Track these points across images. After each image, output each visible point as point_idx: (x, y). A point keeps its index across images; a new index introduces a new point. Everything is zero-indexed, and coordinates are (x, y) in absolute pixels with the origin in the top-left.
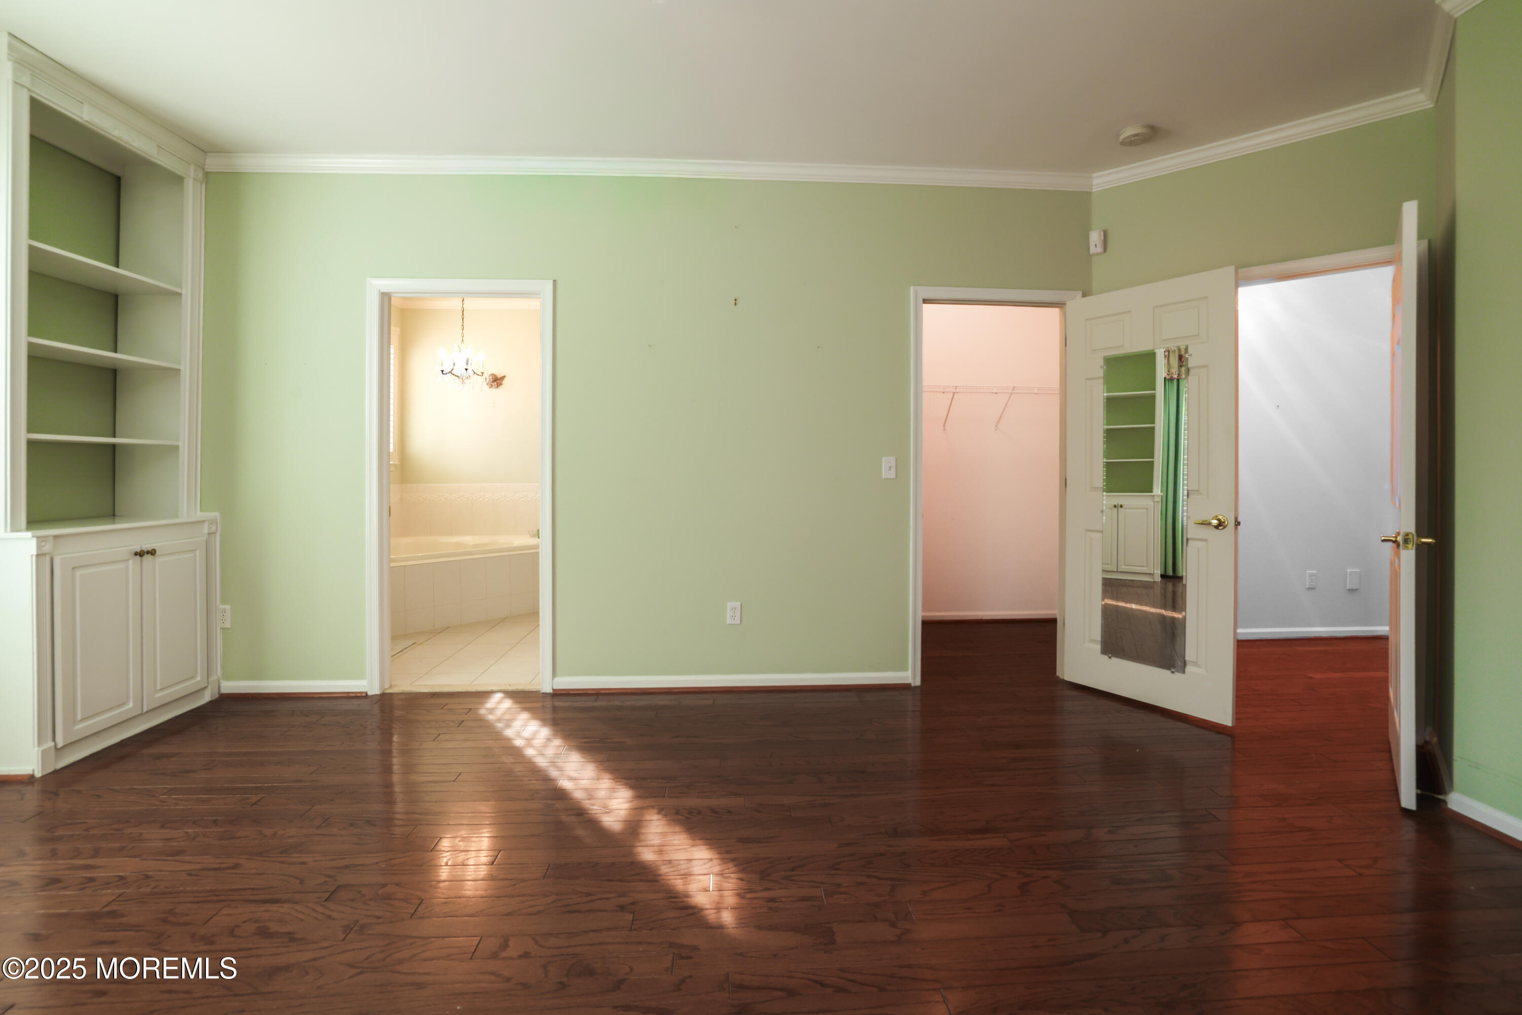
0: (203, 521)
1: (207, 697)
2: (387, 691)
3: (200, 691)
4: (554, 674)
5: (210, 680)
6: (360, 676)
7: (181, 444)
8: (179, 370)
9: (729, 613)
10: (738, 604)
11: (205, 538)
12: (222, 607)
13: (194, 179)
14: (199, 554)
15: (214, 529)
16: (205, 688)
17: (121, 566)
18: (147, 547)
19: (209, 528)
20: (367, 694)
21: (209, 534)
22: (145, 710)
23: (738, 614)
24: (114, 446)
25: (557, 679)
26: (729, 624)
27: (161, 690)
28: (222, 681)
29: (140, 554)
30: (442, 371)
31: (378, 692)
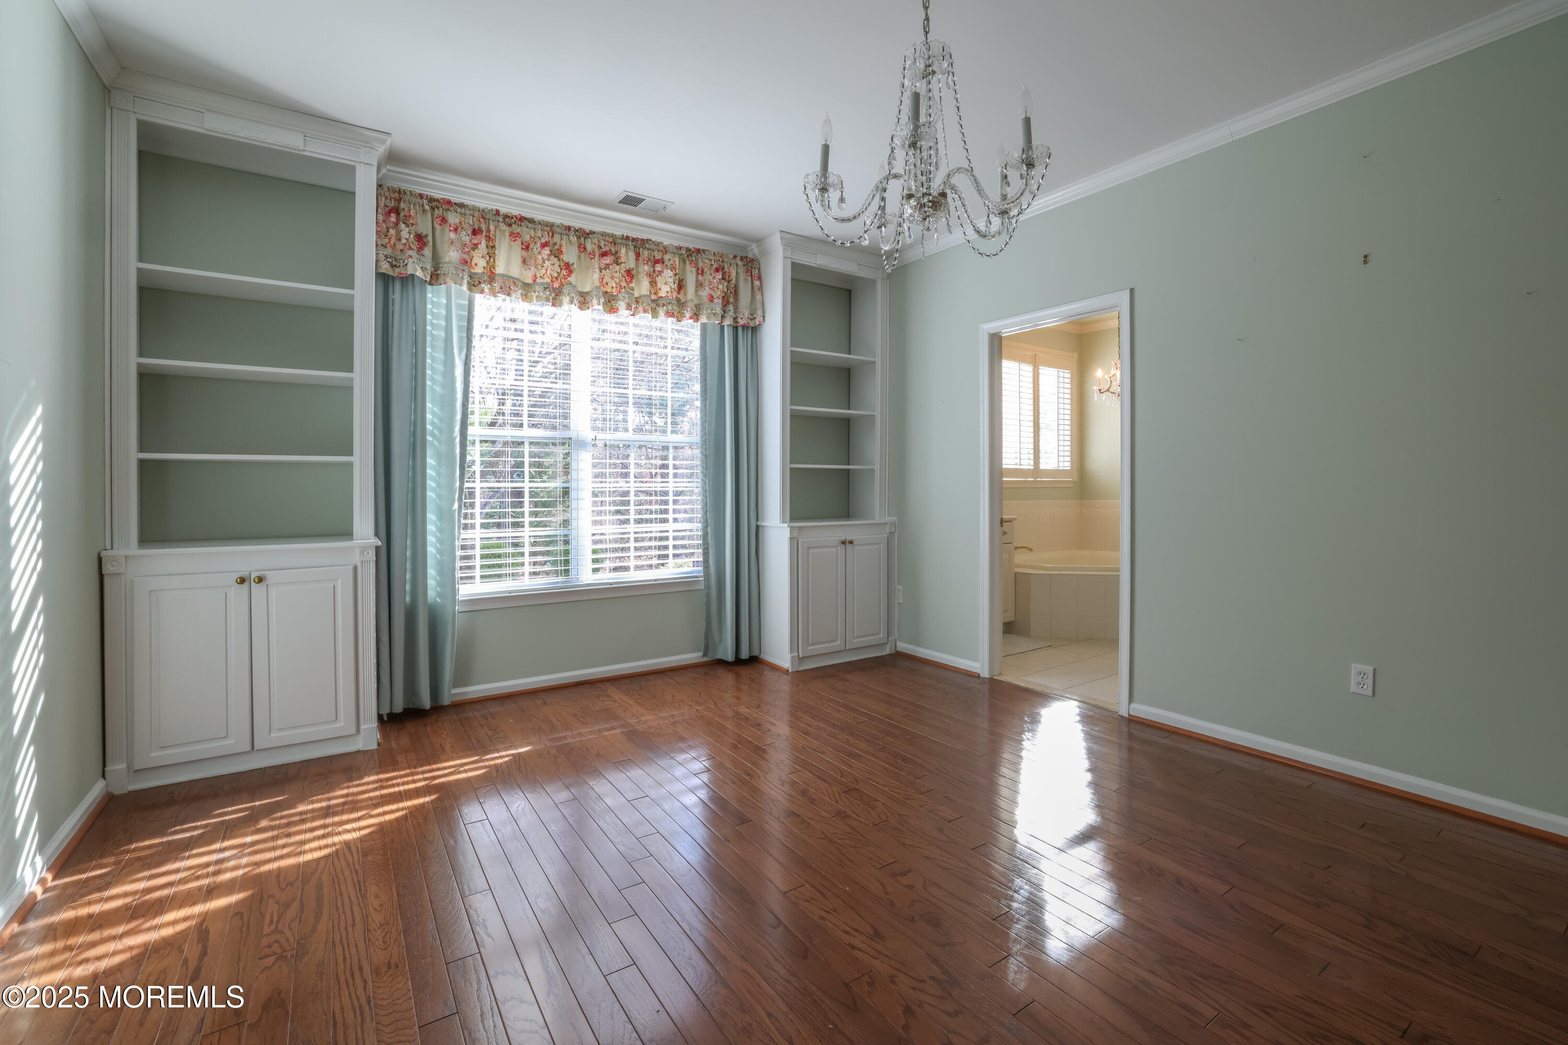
0: (886, 523)
1: (887, 651)
2: (994, 677)
3: (882, 645)
4: (1131, 700)
5: (890, 638)
6: (975, 659)
7: (876, 468)
8: (875, 415)
9: (1354, 679)
10: (1369, 670)
11: (886, 535)
12: (898, 587)
13: (882, 279)
14: (883, 546)
15: (893, 529)
16: (886, 644)
17: (834, 549)
18: (849, 538)
19: (890, 528)
20: (979, 676)
21: (890, 533)
22: (847, 648)
23: (1370, 682)
24: (848, 470)
25: (1133, 705)
26: (1353, 693)
27: (858, 637)
28: (898, 641)
29: (844, 543)
30: (1100, 390)
31: (987, 676)
